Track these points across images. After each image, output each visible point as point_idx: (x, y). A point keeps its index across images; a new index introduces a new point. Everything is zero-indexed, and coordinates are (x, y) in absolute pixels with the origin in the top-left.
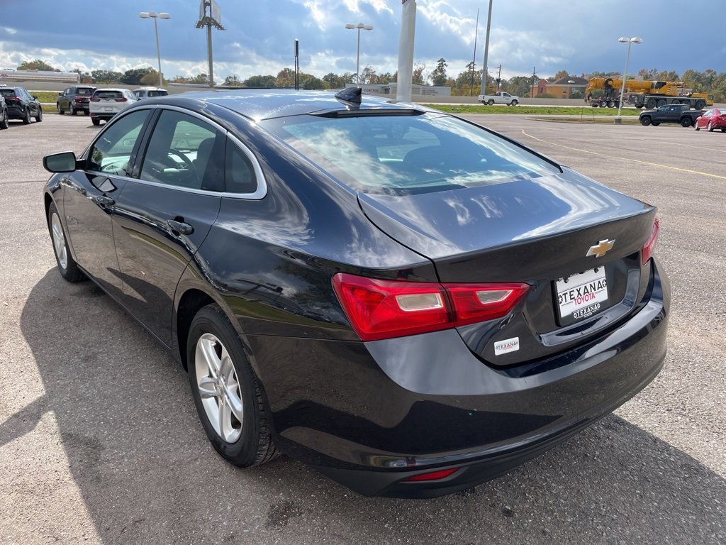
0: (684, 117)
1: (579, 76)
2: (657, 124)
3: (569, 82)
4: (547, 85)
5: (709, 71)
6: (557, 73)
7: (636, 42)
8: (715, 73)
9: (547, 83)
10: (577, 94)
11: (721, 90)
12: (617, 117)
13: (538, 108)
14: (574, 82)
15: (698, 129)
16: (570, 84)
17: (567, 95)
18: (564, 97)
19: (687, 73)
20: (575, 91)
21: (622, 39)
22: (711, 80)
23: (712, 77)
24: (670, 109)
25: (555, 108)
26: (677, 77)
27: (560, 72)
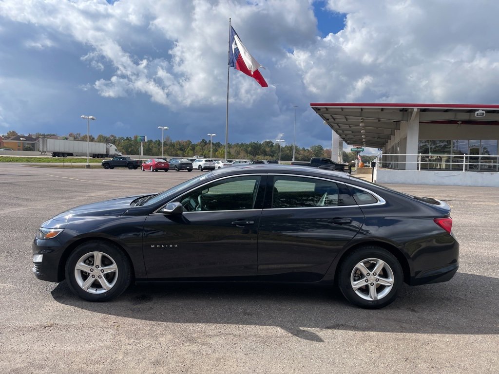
0: (128, 163)
1: (27, 135)
2: (113, 168)
3: (21, 139)
4: (4, 141)
5: (112, 136)
6: (8, 132)
7: (92, 119)
8: (116, 137)
9: (3, 139)
10: (29, 147)
11: (121, 147)
12: (87, 164)
13: (18, 158)
14: (24, 139)
15: (144, 171)
16: (22, 140)
17: (21, 148)
18: (19, 150)
19: (99, 136)
20: (27, 146)
21: (83, 116)
22: (114, 141)
23: (115, 140)
24: (120, 159)
25: (31, 158)
26: (93, 138)
27: (10, 132)
